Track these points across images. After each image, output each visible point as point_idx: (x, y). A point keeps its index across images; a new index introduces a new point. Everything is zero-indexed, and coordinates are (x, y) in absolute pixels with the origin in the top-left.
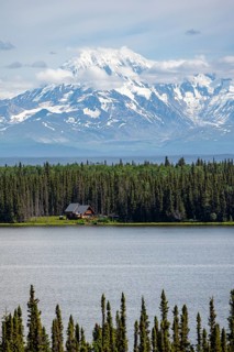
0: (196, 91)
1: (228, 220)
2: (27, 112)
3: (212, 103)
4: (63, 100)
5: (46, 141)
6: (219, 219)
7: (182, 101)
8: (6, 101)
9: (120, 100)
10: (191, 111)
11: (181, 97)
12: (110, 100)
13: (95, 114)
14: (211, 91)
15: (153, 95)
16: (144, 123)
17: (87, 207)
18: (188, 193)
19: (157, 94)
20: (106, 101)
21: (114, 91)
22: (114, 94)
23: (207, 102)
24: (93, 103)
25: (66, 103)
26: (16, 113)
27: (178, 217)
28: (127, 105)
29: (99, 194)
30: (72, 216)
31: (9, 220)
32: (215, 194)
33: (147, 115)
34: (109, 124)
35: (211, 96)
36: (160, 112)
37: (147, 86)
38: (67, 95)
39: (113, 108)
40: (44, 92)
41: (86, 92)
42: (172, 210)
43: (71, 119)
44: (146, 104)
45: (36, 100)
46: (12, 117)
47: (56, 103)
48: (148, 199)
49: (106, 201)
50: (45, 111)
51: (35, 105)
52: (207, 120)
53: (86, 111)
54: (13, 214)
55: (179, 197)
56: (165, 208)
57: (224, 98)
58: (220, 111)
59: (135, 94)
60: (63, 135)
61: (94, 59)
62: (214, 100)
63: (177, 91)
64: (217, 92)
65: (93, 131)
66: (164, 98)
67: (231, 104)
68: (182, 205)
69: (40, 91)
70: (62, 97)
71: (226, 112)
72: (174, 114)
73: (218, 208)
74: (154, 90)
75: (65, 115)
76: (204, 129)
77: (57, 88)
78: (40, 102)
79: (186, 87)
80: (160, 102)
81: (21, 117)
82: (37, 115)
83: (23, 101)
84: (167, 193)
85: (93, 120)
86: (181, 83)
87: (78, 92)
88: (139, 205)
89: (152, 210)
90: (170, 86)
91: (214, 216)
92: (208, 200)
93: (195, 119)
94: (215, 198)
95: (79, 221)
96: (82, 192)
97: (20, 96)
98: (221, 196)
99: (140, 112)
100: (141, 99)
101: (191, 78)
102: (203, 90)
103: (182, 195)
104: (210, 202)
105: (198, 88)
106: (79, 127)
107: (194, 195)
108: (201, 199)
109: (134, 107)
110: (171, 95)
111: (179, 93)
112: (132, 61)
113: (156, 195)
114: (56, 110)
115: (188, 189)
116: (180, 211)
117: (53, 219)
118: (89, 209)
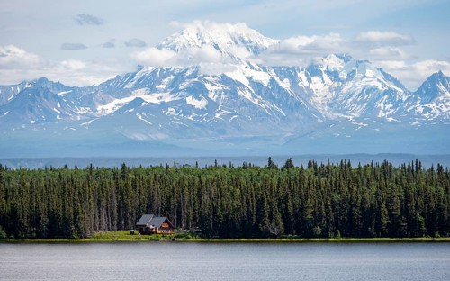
0: (325, 76)
1: (336, 236)
2: (117, 101)
3: (345, 90)
4: (162, 86)
5: (140, 137)
6: (325, 235)
7: (308, 88)
8: (91, 87)
9: (232, 86)
10: (319, 100)
11: (306, 84)
12: (219, 87)
13: (200, 104)
14: (343, 75)
15: (272, 80)
16: (261, 115)
17: (164, 218)
18: (286, 202)
19: (277, 79)
20: (214, 88)
21: (224, 76)
22: (225, 80)
23: (338, 90)
24: (198, 90)
25: (165, 91)
26: (104, 102)
27: (274, 231)
28: (240, 93)
29: (179, 203)
30: (145, 231)
31: (69, 236)
32: (320, 203)
33: (264, 105)
34: (218, 116)
35: (343, 82)
36: (280, 101)
37: (265, 69)
38: (166, 81)
39: (223, 97)
40: (138, 76)
41: (189, 77)
42: (267, 222)
43: (171, 111)
44: (264, 92)
45: (128, 86)
46: (99, 108)
47: (153, 90)
48: (238, 210)
49: (188, 211)
50: (139, 100)
51: (127, 93)
52: (339, 112)
53: (190, 101)
54: (73, 227)
55: (275, 208)
56: (258, 221)
57: (360, 85)
58: (355, 101)
59: (250, 79)
60: (161, 130)
61: (200, 36)
62: (347, 87)
63: (301, 75)
64: (351, 76)
65: (198, 125)
66: (285, 84)
67: (368, 92)
68: (279, 217)
69: (134, 75)
70: (160, 83)
71: (362, 102)
72: (297, 105)
73: (324, 221)
74: (274, 74)
75: (164, 106)
76: (335, 122)
77: (154, 72)
78: (133, 89)
79: (313, 71)
80: (281, 89)
81: (110, 107)
82: (130, 105)
83: (113, 89)
84: (261, 202)
85: (198, 111)
86: (306, 65)
87: (180, 77)
88: (227, 217)
89: (243, 222)
90: (293, 69)
91: (318, 230)
92: (310, 210)
93: (325, 111)
94: (319, 209)
95: (153, 236)
96: (159, 200)
97: (109, 81)
98: (326, 206)
99: (256, 102)
100: (257, 86)
101: (318, 59)
102: (334, 75)
103: (279, 205)
104: (314, 213)
105: (328, 72)
106: (182, 120)
107: (294, 205)
108: (303, 209)
109: (249, 96)
110: (294, 80)
111: (304, 79)
112: (246, 39)
113: (248, 204)
114: (153, 99)
115: (286, 198)
116: (277, 225)
117: (122, 234)
118: (166, 222)
